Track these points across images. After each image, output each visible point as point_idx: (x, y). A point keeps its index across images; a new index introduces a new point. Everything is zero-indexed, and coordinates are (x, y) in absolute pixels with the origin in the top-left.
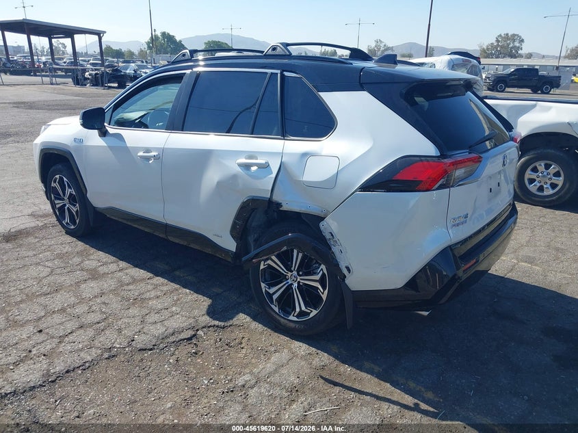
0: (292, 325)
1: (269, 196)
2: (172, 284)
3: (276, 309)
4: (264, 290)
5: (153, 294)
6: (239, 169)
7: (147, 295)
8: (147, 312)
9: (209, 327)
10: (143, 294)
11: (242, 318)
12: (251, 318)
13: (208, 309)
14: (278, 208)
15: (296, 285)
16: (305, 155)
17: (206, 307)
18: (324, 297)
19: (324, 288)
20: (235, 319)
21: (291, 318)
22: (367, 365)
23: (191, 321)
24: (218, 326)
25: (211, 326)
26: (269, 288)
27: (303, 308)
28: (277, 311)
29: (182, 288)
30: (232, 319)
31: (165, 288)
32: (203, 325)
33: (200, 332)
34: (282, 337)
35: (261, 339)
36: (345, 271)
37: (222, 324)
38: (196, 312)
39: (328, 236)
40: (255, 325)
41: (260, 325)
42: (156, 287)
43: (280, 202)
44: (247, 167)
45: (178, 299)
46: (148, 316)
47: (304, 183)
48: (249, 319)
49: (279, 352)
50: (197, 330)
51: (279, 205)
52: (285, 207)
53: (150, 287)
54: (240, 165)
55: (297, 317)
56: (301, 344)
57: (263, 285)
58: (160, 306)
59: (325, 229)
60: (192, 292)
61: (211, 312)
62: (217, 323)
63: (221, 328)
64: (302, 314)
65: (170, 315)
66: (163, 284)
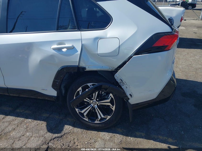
0: (98, 125)
1: (77, 64)
2: (19, 118)
3: (87, 120)
4: (78, 112)
5: (10, 128)
6: (54, 52)
7: (7, 130)
8: (13, 141)
9: (53, 139)
10: (4, 130)
11: (67, 128)
12: (72, 126)
13: (47, 128)
14: (83, 70)
15: (96, 106)
16: (97, 39)
17: (45, 127)
18: (114, 109)
19: (113, 105)
20: (64, 130)
21: (96, 122)
22: (138, 133)
23: (42, 139)
24: (58, 137)
25: (54, 138)
26: (81, 111)
27: (103, 116)
28: (88, 121)
29: (26, 119)
30: (62, 130)
31: (16, 122)
32: (50, 139)
33: (50, 144)
34: (93, 132)
35: (83, 137)
36: (129, 97)
37: (59, 135)
38: (42, 132)
39: (119, 81)
40: (76, 130)
41: (79, 129)
42: (10, 123)
43: (85, 67)
44: (59, 50)
45: (27, 127)
46: (14, 144)
47: (98, 54)
48: (71, 128)
49: (97, 142)
50: (48, 143)
51: (85, 68)
52: (88, 69)
53: (6, 124)
54: (54, 49)
55: (100, 121)
56: (104, 133)
57: (77, 110)
58: (18, 135)
59: (118, 78)
60: (33, 120)
61: (50, 129)
62: (56, 135)
63: (60, 137)
64: (102, 119)
65: (28, 139)
66: (13, 120)
